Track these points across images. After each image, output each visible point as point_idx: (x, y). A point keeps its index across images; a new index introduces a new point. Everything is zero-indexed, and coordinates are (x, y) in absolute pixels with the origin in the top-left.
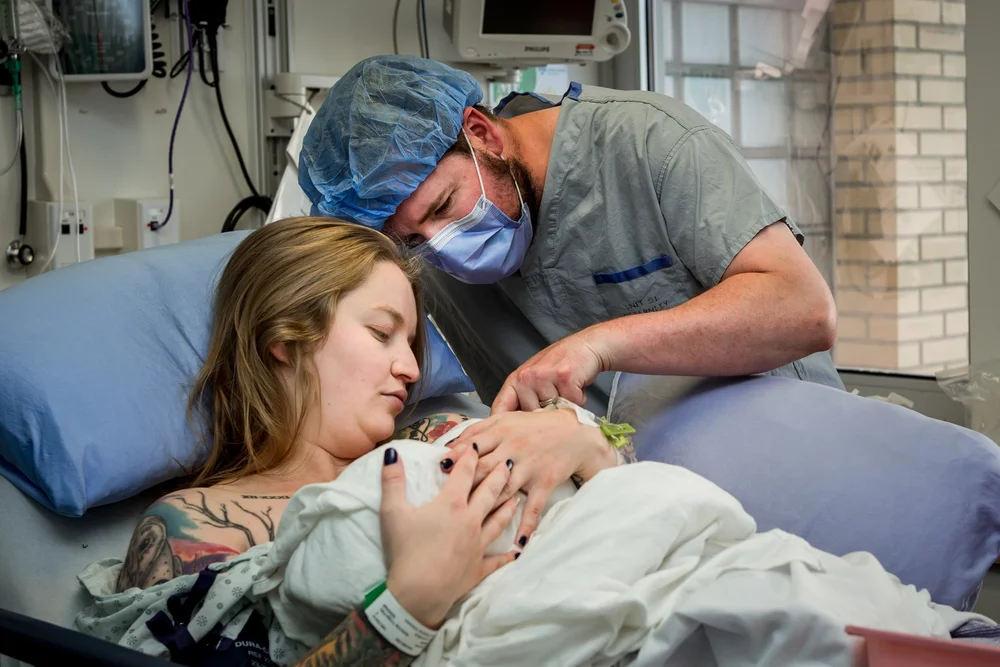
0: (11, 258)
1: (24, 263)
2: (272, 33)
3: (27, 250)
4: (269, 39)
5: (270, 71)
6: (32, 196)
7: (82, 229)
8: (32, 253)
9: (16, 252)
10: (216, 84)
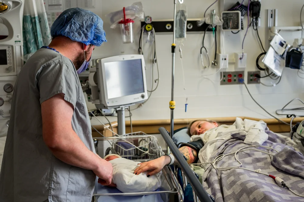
0: (212, 64)
1: (215, 65)
2: (272, 17)
3: (216, 63)
4: (271, 19)
5: (271, 26)
6: (217, 52)
7: (225, 59)
8: (217, 64)
9: (214, 63)
10: (257, 29)
